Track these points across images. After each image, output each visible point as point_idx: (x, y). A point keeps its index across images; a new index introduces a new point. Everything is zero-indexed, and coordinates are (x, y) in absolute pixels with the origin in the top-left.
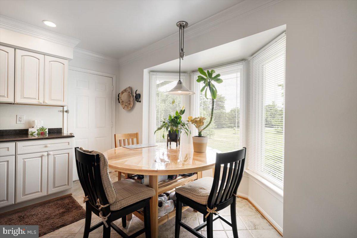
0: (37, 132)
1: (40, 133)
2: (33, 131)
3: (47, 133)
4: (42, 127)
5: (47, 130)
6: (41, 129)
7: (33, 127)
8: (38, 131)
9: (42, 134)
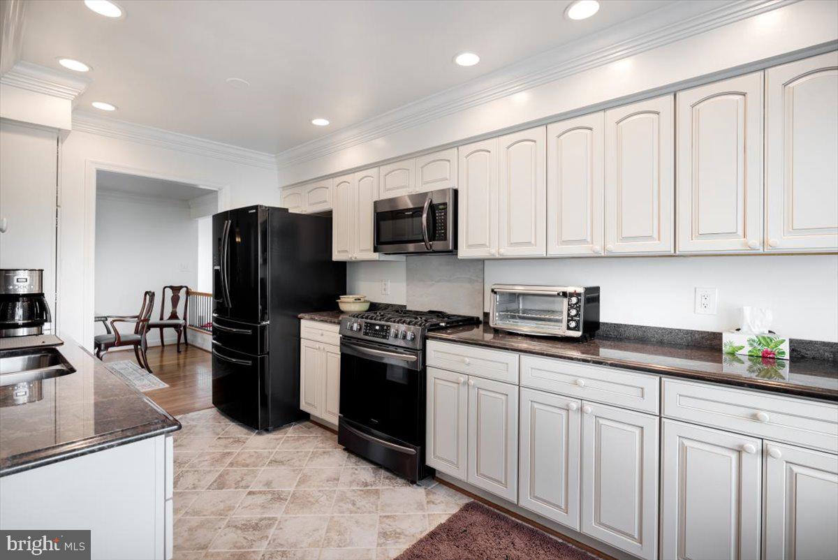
0: (750, 349)
1: (761, 355)
2: (736, 344)
3: (787, 356)
4: (770, 332)
5: (785, 347)
6: (764, 338)
7: (738, 330)
8: (751, 345)
9: (768, 358)
